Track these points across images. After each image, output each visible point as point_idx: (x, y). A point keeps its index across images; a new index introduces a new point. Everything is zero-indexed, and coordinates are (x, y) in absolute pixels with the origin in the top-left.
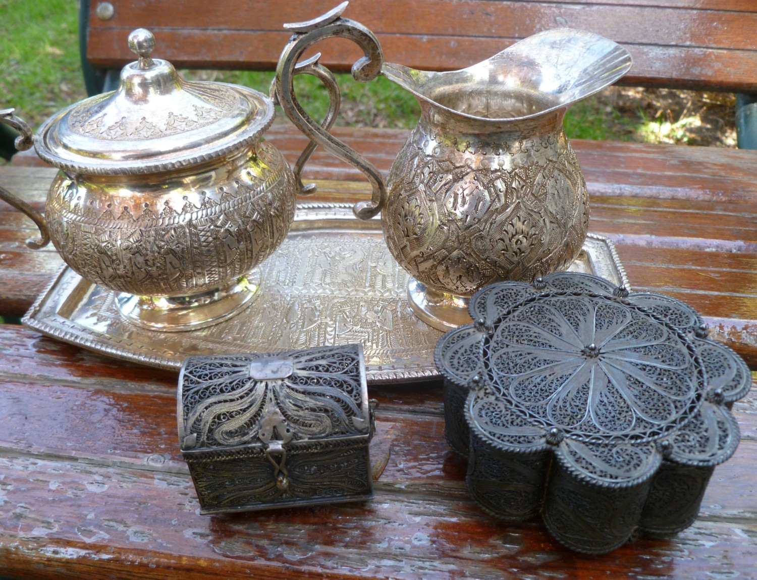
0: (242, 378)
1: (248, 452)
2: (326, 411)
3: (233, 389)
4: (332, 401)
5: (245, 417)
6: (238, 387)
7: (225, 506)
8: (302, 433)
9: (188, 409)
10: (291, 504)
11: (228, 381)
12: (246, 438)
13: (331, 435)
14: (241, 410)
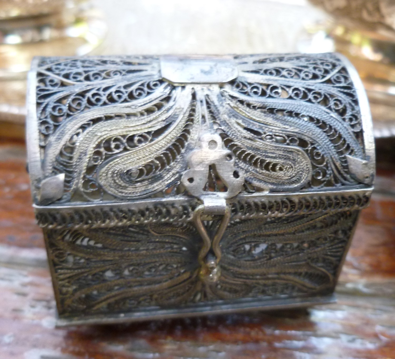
0: (146, 80)
1: (160, 213)
2: (303, 143)
3: (131, 96)
4: (312, 126)
5: (156, 147)
6: (140, 94)
7: (100, 313)
8: (260, 180)
9: (47, 128)
10: (207, 311)
11: (123, 84)
12: (157, 186)
13: (309, 185)
14: (149, 133)
